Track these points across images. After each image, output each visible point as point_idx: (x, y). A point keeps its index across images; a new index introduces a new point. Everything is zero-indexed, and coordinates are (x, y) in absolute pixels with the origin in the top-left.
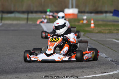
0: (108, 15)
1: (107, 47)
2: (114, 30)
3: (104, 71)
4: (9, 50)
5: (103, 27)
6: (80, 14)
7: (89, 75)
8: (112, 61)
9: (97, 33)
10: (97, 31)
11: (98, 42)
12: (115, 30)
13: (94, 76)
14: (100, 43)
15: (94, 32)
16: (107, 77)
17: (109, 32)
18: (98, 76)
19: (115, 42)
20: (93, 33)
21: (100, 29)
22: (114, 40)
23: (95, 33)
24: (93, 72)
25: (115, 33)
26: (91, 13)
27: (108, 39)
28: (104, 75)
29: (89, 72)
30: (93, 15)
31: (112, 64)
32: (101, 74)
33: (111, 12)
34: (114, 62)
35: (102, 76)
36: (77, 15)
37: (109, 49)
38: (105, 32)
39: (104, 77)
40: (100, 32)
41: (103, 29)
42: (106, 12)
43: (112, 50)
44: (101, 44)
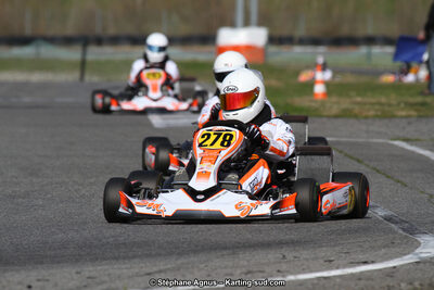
0: (377, 50)
1: (375, 169)
2: (399, 104)
3: (362, 257)
4: (15, 180)
5: (359, 95)
6: (273, 49)
7: (305, 273)
8: (389, 219)
9: (336, 117)
10: (335, 110)
11: (341, 152)
12: (402, 105)
13: (325, 274)
14: (346, 155)
15: (325, 113)
16: (372, 280)
17: (379, 113)
18: (340, 276)
19: (403, 149)
20: (320, 116)
21: (345, 103)
22: (397, 143)
23: (329, 117)
24: (322, 261)
25: (402, 117)
26: (315, 42)
27: (375, 140)
28: (362, 273)
29: (307, 260)
30: (322, 49)
31: (391, 231)
32: (350, 267)
33: (387, 41)
34: (396, 223)
35: (352, 274)
36: (263, 51)
37: (379, 175)
38: (365, 114)
39: (360, 279)
40: (345, 114)
41: (359, 103)
42: (370, 41)
43: (392, 178)
44: (351, 157)
